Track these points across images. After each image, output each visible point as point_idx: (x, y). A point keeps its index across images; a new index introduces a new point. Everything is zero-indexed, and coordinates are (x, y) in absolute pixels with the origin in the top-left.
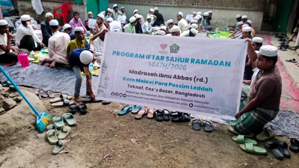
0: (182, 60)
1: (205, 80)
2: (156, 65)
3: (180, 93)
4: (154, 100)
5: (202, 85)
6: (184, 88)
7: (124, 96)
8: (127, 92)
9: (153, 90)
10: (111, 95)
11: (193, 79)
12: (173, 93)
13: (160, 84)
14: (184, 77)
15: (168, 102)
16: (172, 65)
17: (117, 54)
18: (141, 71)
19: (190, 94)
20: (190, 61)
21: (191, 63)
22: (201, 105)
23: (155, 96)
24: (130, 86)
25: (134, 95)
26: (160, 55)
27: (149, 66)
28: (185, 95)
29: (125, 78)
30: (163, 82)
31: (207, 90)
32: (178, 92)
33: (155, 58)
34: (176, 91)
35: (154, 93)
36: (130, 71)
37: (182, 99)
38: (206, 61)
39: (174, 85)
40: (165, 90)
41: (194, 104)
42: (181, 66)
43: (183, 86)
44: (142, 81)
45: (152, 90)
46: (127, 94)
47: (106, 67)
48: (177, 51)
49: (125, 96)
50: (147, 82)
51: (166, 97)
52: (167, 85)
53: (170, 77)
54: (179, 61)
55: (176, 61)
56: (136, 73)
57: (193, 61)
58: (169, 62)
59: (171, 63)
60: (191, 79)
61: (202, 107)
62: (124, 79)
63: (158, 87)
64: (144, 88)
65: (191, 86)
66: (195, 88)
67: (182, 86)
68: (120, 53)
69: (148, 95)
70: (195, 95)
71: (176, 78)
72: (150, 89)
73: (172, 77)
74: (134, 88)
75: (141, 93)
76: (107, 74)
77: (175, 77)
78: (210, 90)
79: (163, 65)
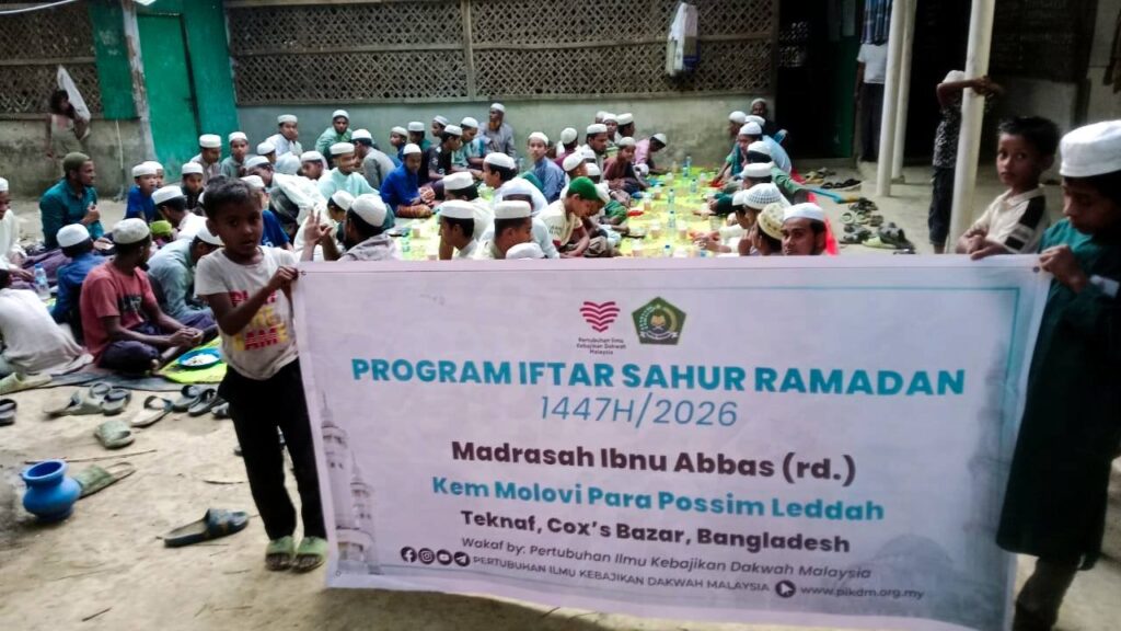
0: (709, 379)
1: (838, 467)
2: (575, 413)
3: (721, 539)
4: (597, 575)
5: (830, 491)
6: (739, 511)
7: (459, 563)
8: (467, 542)
9: (584, 529)
10: (402, 562)
11: (778, 468)
12: (688, 542)
13: (614, 499)
14: (730, 462)
15: (668, 582)
16: (658, 404)
17: (375, 371)
18: (506, 445)
19: (774, 539)
20: (749, 382)
21: (759, 388)
22: (833, 583)
23: (599, 558)
24: (472, 517)
25: (503, 554)
26: (589, 361)
27: (544, 416)
28: (746, 546)
29: (443, 480)
30: (630, 494)
31: (855, 513)
32: (708, 532)
33: (566, 374)
34: (700, 531)
35: (595, 542)
36: (456, 446)
37: (737, 566)
38: (837, 376)
39: (684, 504)
40: (645, 526)
41: (800, 581)
42: (707, 408)
43: (730, 504)
44: (525, 494)
45: (581, 532)
46: (471, 552)
47: (339, 440)
48: (675, 335)
49: (463, 559)
50: (549, 495)
51: (654, 562)
52: (648, 505)
53: (658, 463)
54: (690, 385)
55: (675, 385)
56: (485, 454)
57: (764, 378)
58: (641, 393)
59: (650, 395)
60: (767, 468)
61: (838, 595)
62: (438, 485)
63: (610, 515)
64: (541, 522)
65: (775, 502)
66: (793, 509)
67: (725, 505)
68: (386, 365)
69: (568, 554)
70: (797, 542)
71: (691, 469)
72: (570, 528)
73: (671, 463)
74: (496, 525)
75: (533, 549)
76: (355, 470)
77: (683, 462)
78: (874, 510)
79: (611, 408)
